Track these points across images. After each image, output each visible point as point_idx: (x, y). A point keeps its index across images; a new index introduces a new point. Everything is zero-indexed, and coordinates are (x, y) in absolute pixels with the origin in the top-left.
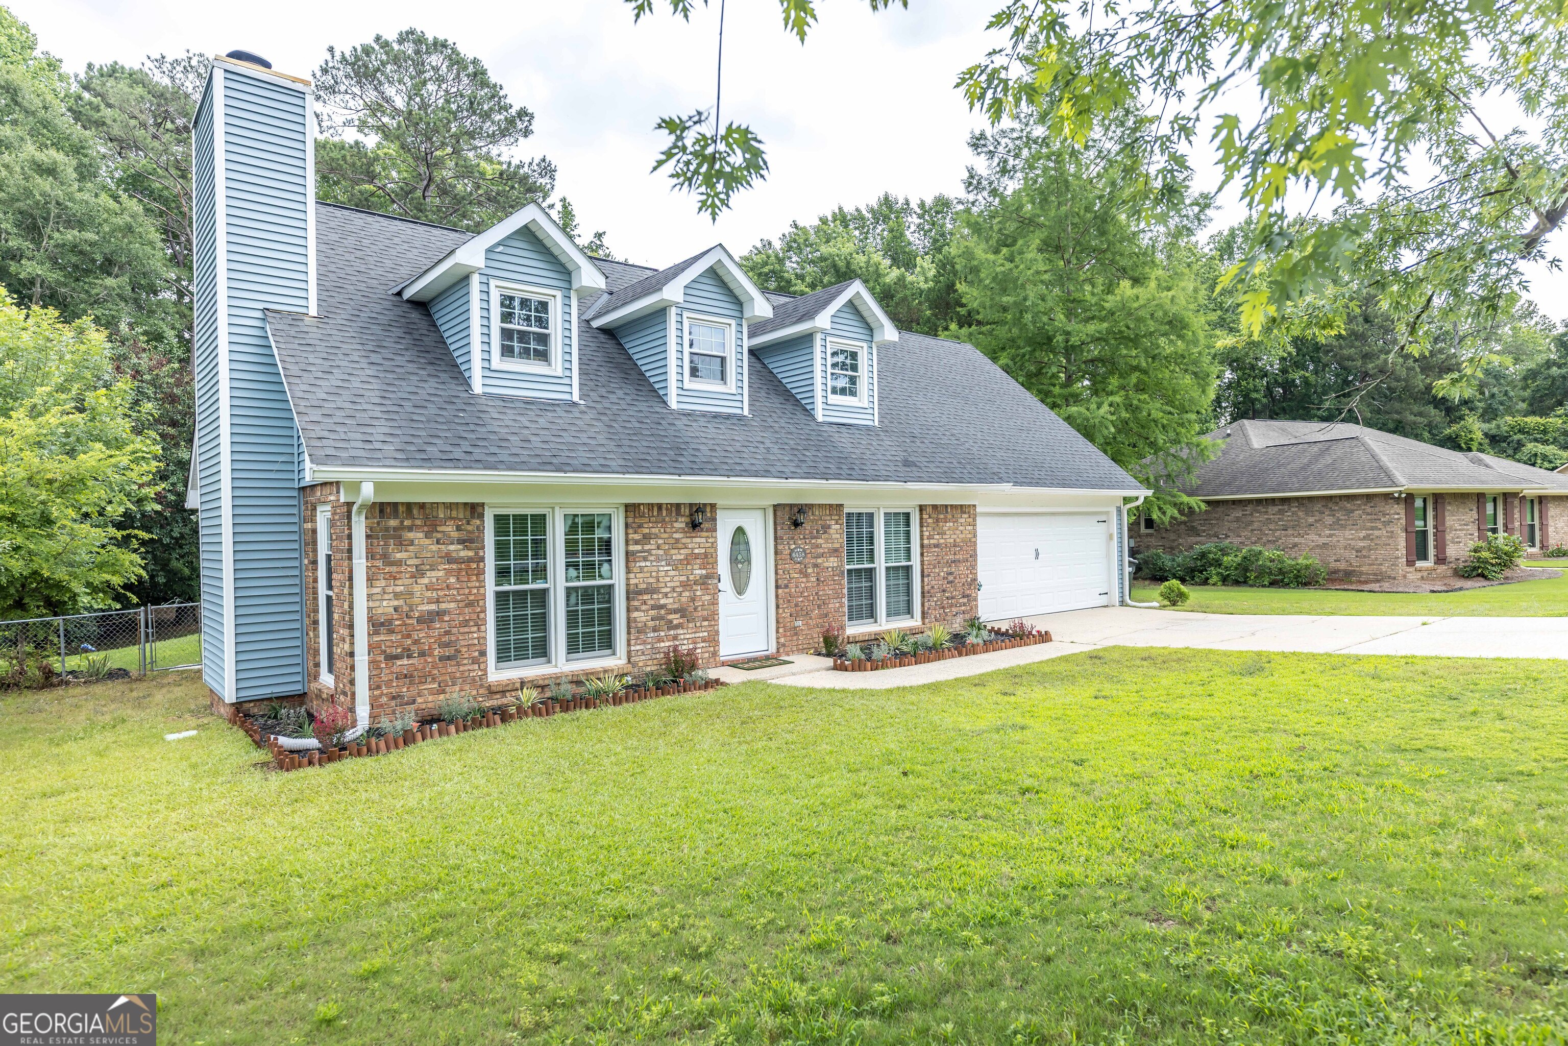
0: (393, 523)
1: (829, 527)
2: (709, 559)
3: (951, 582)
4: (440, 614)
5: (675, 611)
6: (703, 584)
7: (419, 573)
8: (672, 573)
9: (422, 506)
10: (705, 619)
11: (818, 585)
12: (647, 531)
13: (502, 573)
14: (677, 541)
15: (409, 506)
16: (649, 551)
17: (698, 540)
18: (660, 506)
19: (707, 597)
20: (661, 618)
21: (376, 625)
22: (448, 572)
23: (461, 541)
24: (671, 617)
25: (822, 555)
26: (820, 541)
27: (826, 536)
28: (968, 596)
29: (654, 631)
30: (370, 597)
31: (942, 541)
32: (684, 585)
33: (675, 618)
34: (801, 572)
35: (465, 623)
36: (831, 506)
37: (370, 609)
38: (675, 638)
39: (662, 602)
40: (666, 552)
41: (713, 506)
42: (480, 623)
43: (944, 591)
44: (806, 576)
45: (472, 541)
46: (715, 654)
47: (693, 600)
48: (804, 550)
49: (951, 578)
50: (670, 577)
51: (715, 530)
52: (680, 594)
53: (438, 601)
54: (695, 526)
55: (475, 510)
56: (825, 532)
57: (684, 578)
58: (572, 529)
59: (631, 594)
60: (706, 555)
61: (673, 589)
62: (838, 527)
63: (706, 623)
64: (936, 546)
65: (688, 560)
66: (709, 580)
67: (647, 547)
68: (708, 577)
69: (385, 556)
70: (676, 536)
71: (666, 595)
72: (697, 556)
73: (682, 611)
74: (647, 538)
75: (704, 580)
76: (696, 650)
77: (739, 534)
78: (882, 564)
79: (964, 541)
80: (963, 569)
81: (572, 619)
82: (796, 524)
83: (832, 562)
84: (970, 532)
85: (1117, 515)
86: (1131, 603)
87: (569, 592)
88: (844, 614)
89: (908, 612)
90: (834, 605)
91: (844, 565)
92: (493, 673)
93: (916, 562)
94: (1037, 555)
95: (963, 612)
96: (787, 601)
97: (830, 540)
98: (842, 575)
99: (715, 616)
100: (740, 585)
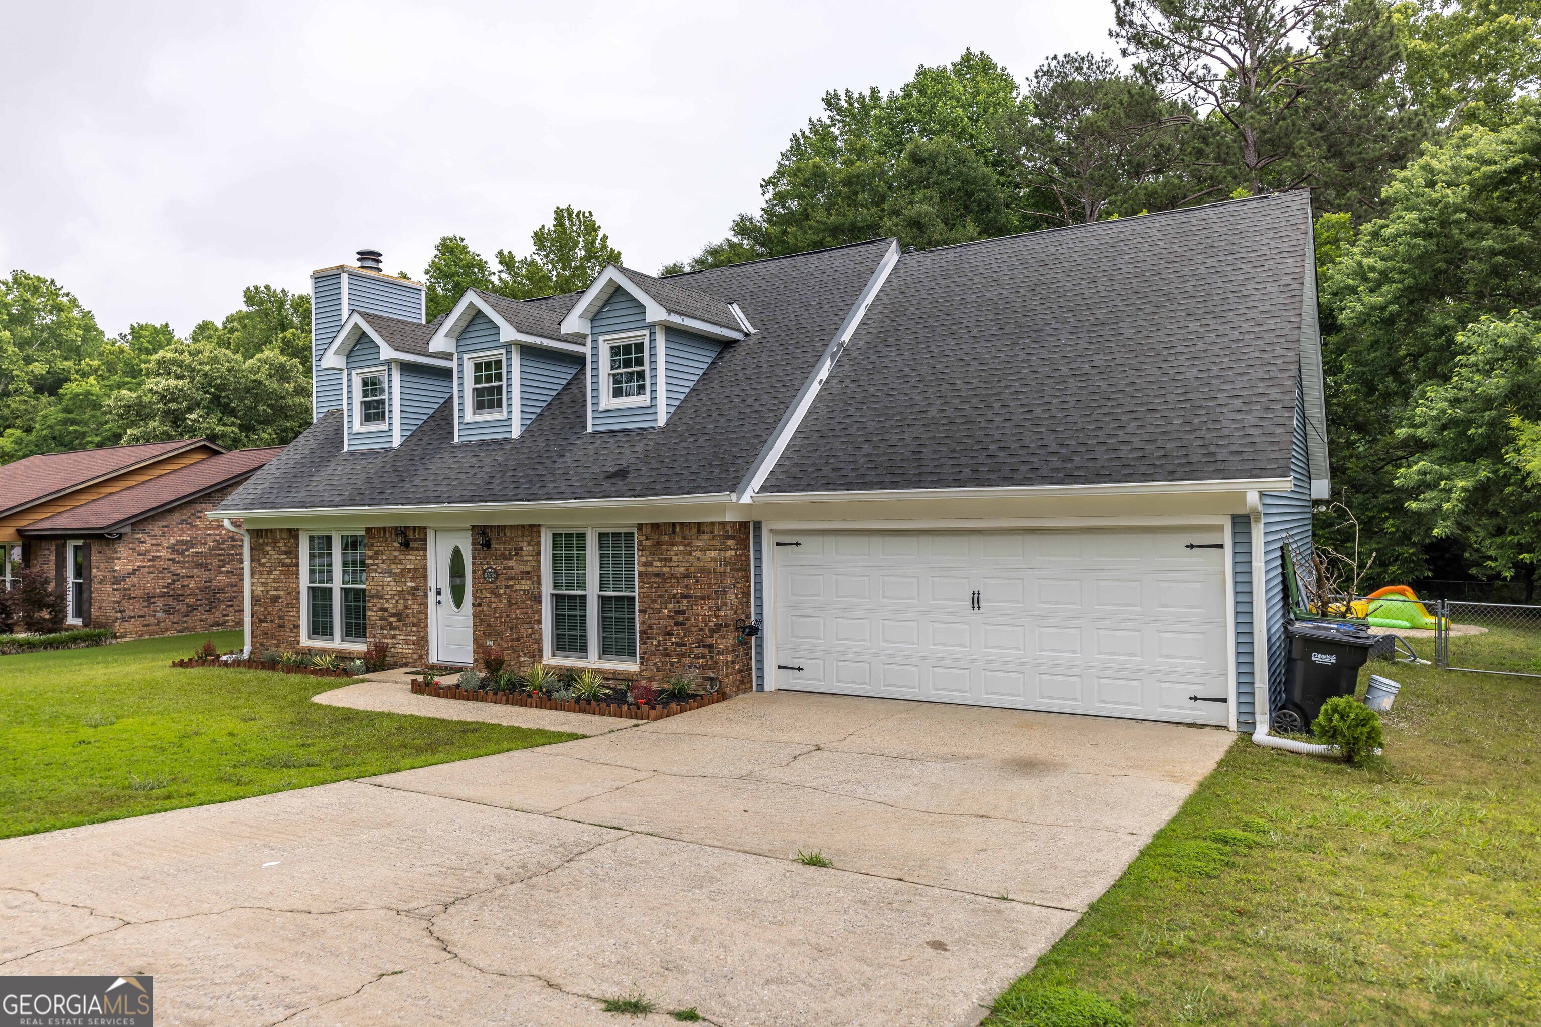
0: (261, 541)
1: (521, 549)
2: (421, 573)
3: (681, 624)
4: (279, 597)
5: (395, 615)
6: (414, 594)
7: (270, 573)
8: (392, 584)
9: (271, 530)
10: (414, 625)
11: (510, 607)
12: (376, 549)
13: (311, 575)
14: (395, 557)
15: (267, 530)
16: (377, 565)
17: (409, 557)
18: (384, 529)
19: (416, 607)
20: (386, 619)
21: (255, 600)
22: (281, 572)
23: (286, 553)
24: (392, 619)
25: (511, 578)
26: (511, 563)
27: (518, 557)
28: (711, 646)
29: (381, 629)
30: (252, 584)
31: (666, 570)
32: (401, 594)
33: (395, 622)
34: (492, 592)
35: (287, 606)
36: (523, 526)
37: (252, 591)
38: (394, 637)
39: (386, 606)
40: (389, 566)
41: (423, 530)
42: (297, 606)
43: (670, 634)
44: (498, 596)
45: (293, 553)
46: (421, 656)
47: (406, 607)
48: (495, 571)
49: (681, 619)
50: (391, 587)
51: (425, 549)
52: (397, 602)
53: (276, 590)
54: (406, 545)
55: (293, 534)
56: (517, 554)
57: (399, 589)
58: (344, 547)
59: (372, 597)
60: (415, 571)
61: (393, 597)
62: (531, 548)
63: (415, 629)
64: (657, 575)
65: (403, 574)
66: (419, 592)
67: (376, 562)
68: (416, 589)
69: (259, 561)
70: (395, 553)
71: (387, 601)
72: (409, 571)
73: (398, 615)
74: (378, 554)
75: (413, 592)
76: (408, 650)
77: (457, 555)
78: (593, 591)
79: (703, 570)
80: (702, 610)
81: (348, 611)
82: (487, 545)
83: (524, 585)
84: (713, 559)
85: (1234, 534)
86: (1262, 734)
87: (346, 592)
88: (539, 641)
89: (631, 652)
90: (525, 630)
91: (547, 589)
92: (305, 641)
93: (636, 594)
94: (976, 601)
95: (701, 667)
96: (479, 619)
97: (522, 562)
98: (538, 599)
99: (421, 624)
100: (458, 601)
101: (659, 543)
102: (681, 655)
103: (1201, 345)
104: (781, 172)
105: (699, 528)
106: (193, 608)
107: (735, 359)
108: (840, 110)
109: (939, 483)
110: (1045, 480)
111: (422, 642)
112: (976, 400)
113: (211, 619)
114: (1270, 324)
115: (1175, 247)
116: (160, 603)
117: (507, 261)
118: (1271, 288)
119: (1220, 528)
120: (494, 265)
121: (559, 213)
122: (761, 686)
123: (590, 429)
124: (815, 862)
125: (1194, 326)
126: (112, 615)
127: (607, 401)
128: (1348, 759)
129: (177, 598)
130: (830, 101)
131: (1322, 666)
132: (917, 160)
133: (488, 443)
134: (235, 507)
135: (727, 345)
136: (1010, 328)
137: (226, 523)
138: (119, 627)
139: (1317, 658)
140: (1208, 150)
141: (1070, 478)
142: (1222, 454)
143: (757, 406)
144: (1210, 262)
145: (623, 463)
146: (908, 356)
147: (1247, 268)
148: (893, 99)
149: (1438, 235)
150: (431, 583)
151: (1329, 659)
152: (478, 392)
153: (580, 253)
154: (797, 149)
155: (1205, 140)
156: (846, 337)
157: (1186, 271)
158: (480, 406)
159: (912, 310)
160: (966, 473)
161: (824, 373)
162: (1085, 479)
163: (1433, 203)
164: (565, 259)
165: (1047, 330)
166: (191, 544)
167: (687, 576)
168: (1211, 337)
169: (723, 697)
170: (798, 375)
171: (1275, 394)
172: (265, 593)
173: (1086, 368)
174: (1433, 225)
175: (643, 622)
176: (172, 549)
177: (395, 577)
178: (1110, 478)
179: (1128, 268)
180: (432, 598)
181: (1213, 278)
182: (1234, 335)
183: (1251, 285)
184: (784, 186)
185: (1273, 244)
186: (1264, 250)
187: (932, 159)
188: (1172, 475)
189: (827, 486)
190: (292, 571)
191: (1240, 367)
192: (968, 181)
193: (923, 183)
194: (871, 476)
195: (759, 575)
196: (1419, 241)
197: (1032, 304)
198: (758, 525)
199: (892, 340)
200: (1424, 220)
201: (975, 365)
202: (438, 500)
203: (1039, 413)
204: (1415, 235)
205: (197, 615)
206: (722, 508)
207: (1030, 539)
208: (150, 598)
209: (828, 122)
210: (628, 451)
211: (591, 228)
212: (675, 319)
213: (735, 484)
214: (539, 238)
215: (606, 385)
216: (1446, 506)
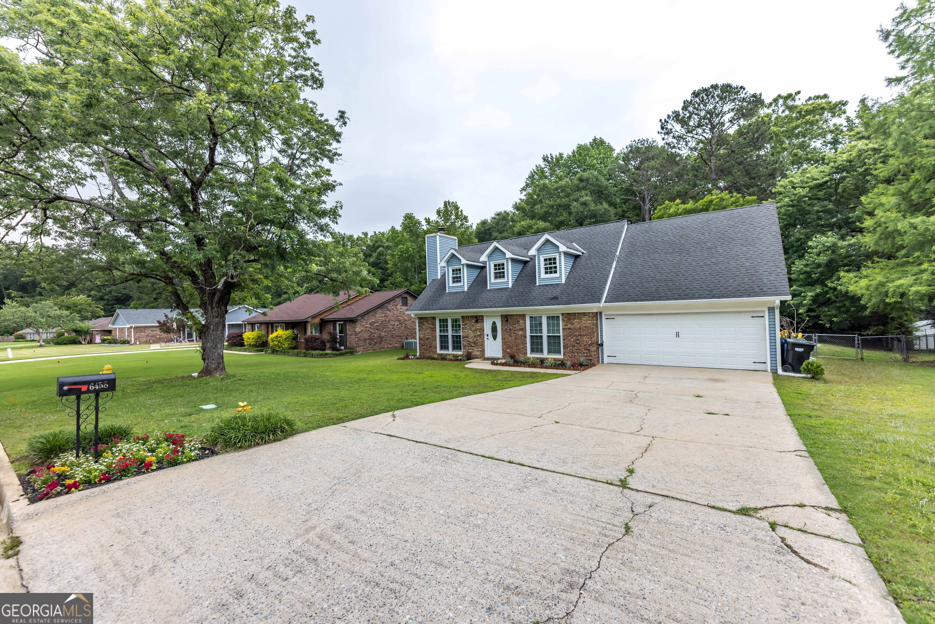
0: (422, 321)
1: (519, 322)
2: (482, 330)
3: (578, 343)
4: (429, 338)
7: (426, 330)
9: (426, 317)
10: (480, 346)
11: (515, 339)
12: (466, 322)
13: (440, 331)
15: (424, 317)
16: (465, 327)
17: (477, 325)
18: (468, 316)
19: (480, 340)
20: (469, 344)
21: (421, 339)
22: (429, 330)
23: (431, 324)
24: (471, 344)
25: (516, 330)
26: (516, 326)
28: (589, 350)
29: (468, 347)
30: (419, 334)
31: (572, 327)
32: (475, 336)
33: (473, 345)
34: (508, 335)
35: (433, 340)
36: (519, 315)
37: (419, 336)
38: (472, 349)
39: (469, 340)
40: (470, 328)
41: (482, 316)
42: (436, 341)
43: (574, 346)
44: (511, 336)
45: (434, 324)
46: (485, 356)
47: (476, 340)
48: (510, 329)
50: (471, 334)
51: (483, 322)
52: (474, 339)
53: (428, 336)
54: (477, 321)
55: (434, 318)
56: (517, 323)
58: (453, 322)
59: (463, 337)
60: (480, 329)
61: (471, 337)
62: (522, 321)
64: (569, 329)
65: (476, 330)
66: (482, 335)
69: (422, 327)
71: (469, 338)
73: (474, 343)
74: (466, 324)
75: (480, 335)
76: (478, 353)
77: (494, 323)
78: (545, 334)
79: (585, 327)
80: (585, 339)
81: (454, 342)
82: (507, 321)
83: (521, 333)
84: (590, 324)
85: (769, 313)
86: (780, 372)
87: (453, 336)
88: (526, 350)
89: (559, 352)
90: (521, 346)
91: (528, 334)
92: (439, 351)
93: (561, 334)
94: (678, 335)
95: (586, 356)
96: (504, 343)
97: (519, 325)
98: (525, 337)
99: (482, 345)
100: (495, 337)
101: (570, 319)
102: (578, 353)
103: (748, 255)
104: (527, 185)
105: (584, 314)
106: (376, 343)
107: (582, 261)
108: (549, 162)
109: (668, 299)
110: (705, 298)
111: (483, 351)
112: (672, 274)
113: (381, 346)
114: (772, 248)
115: (730, 222)
116: (368, 341)
117: (428, 221)
118: (769, 236)
119: (764, 311)
120: (424, 223)
121: (445, 203)
122: (603, 362)
123: (537, 284)
124: (698, 396)
125: (745, 249)
126: (355, 345)
127: (543, 276)
128: (813, 378)
129: (372, 340)
130: (545, 159)
131: (799, 352)
132: (581, 180)
133: (501, 289)
134: (415, 310)
135: (577, 257)
136: (677, 250)
137: (412, 315)
138: (358, 349)
139: (797, 349)
140: (698, 175)
141: (714, 297)
142: (765, 289)
143: (596, 276)
144: (745, 227)
145: (555, 295)
146: (642, 259)
147: (759, 229)
148: (569, 157)
149: (797, 206)
150: (485, 333)
151: (801, 350)
152: (495, 273)
153: (453, 217)
154: (531, 177)
155: (697, 171)
156: (618, 253)
157: (736, 230)
158: (496, 277)
159: (638, 244)
160: (676, 296)
161: (614, 266)
162: (719, 297)
163: (796, 195)
164: (446, 220)
165: (691, 250)
166: (374, 322)
167: (580, 329)
168: (752, 252)
169: (595, 365)
170: (607, 266)
171: (779, 270)
172: (424, 337)
173: (709, 263)
174: (795, 202)
175: (564, 343)
176: (370, 324)
177: (473, 331)
178: (728, 297)
179: (715, 230)
180: (486, 337)
181: (747, 233)
182: (760, 252)
183: (761, 235)
184: (530, 190)
185: (766, 221)
186: (764, 223)
187: (587, 180)
188: (749, 296)
189: (628, 301)
190: (434, 330)
191: (764, 262)
192: (600, 186)
193: (584, 188)
194: (642, 297)
195: (601, 328)
196: (790, 208)
197: (683, 242)
198: (601, 313)
199: (635, 254)
200: (792, 201)
201: (668, 262)
202: (491, 307)
203: (696, 277)
204: (788, 206)
205: (377, 345)
206: (593, 308)
207: (696, 316)
208: (365, 340)
209: (543, 166)
210: (555, 291)
211: (457, 208)
212: (568, 250)
213: (599, 301)
214: (438, 212)
215: (543, 270)
216: (805, 302)
